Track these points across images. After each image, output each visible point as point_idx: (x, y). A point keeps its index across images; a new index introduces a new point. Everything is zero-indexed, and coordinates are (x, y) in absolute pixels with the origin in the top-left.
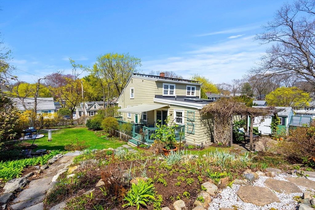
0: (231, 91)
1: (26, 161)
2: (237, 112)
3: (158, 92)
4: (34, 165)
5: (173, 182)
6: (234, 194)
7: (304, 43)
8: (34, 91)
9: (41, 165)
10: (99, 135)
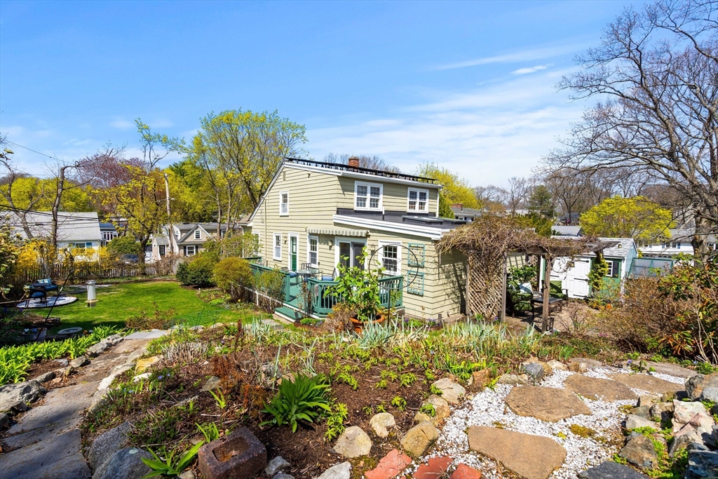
0: (508, 204)
1: (36, 347)
2: (516, 247)
3: (343, 200)
4: (56, 358)
5: (371, 381)
6: (500, 401)
7: (664, 100)
8: (50, 197)
9: (72, 358)
10: (206, 299)
